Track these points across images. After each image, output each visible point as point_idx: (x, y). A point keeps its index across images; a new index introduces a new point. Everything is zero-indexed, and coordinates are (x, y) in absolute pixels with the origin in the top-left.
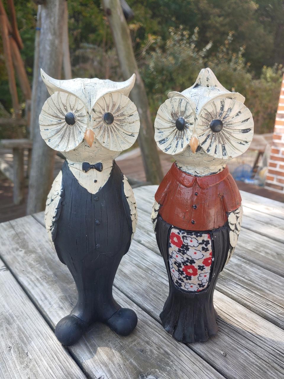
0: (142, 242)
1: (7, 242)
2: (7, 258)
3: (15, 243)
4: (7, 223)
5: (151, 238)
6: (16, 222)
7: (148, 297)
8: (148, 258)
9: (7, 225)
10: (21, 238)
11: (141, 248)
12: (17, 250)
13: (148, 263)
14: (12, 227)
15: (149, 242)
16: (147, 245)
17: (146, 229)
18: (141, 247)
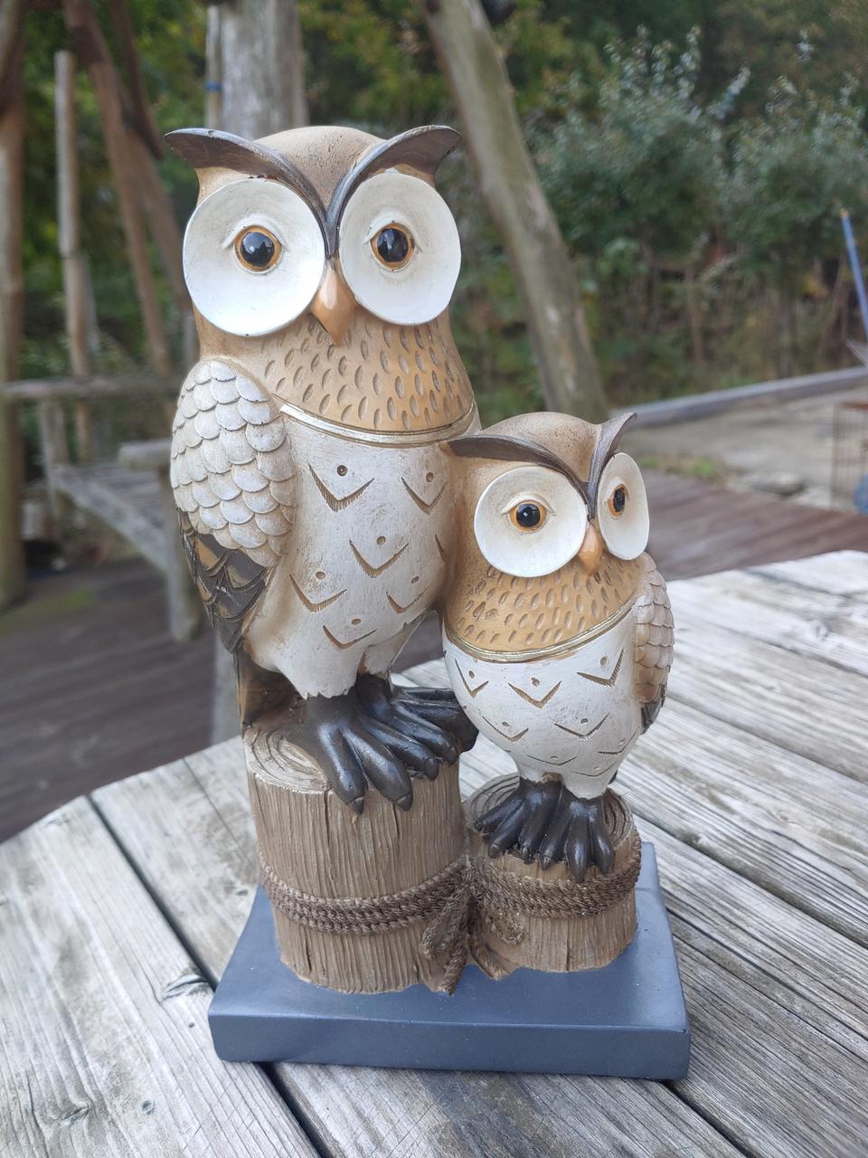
0: (704, 841)
1: (189, 856)
2: (195, 930)
3: (216, 858)
4: (178, 765)
5: (735, 819)
6: (210, 761)
7: (815, 1137)
8: (750, 921)
9: (178, 776)
10: (236, 834)
11: (706, 872)
12: (229, 888)
13: (759, 947)
14: (198, 784)
15: (731, 842)
16: (727, 853)
17: (698, 779)
18: (707, 868)
